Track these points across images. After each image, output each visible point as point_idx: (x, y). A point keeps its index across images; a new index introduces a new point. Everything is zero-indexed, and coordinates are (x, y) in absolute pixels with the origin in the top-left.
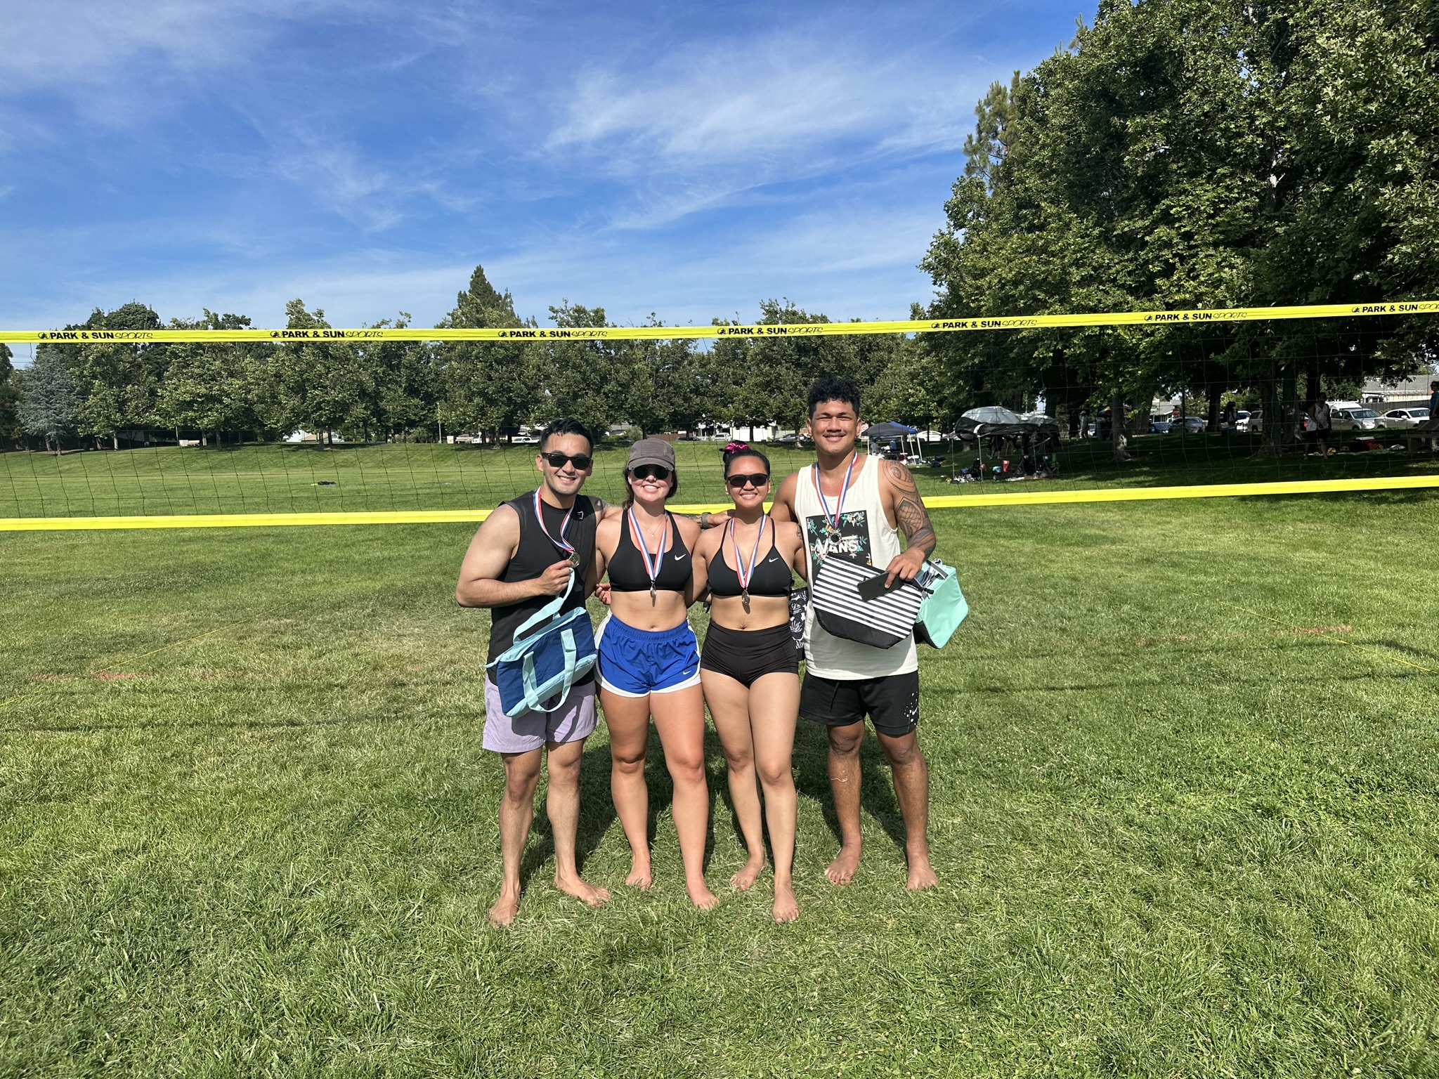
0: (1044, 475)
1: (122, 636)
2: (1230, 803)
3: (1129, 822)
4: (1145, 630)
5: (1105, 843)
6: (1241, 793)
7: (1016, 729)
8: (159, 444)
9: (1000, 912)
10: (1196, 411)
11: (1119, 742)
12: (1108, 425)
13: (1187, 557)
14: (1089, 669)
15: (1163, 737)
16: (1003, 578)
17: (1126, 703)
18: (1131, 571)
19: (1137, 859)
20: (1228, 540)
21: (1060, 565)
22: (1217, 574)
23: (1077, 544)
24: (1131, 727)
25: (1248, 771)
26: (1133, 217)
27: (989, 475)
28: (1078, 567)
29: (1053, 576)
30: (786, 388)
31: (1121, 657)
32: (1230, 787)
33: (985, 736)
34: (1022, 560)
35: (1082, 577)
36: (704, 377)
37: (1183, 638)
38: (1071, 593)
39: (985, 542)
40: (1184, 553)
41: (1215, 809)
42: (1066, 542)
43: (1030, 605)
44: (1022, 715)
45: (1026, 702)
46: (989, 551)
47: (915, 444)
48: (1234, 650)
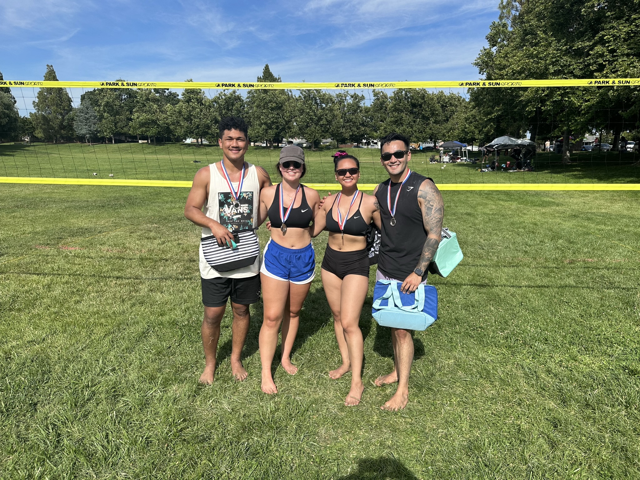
0: (527, 169)
1: (82, 229)
2: (609, 364)
3: (549, 371)
4: (570, 255)
5: (533, 384)
6: (616, 358)
7: (492, 308)
8: (131, 142)
9: (465, 426)
10: (607, 141)
11: (548, 320)
12: (562, 146)
13: (596, 215)
14: (537, 275)
15: (573, 319)
16: (499, 222)
17: (555, 297)
18: (565, 221)
19: (551, 396)
20: (618, 207)
21: (529, 216)
22: (611, 225)
23: (540, 205)
24: (556, 311)
25: (621, 345)
26: (584, 41)
27: (499, 168)
28: (538, 217)
29: (524, 222)
30: (405, 124)
31: (555, 269)
32: (610, 353)
33: (475, 311)
34: (510, 212)
35: (539, 223)
36: (366, 117)
37: (590, 260)
38: (533, 232)
39: (492, 203)
40: (594, 213)
41: (600, 368)
42: (533, 204)
43: (510, 237)
44: (497, 300)
45: (500, 293)
46: (494, 207)
47: (465, 152)
48: (618, 269)
